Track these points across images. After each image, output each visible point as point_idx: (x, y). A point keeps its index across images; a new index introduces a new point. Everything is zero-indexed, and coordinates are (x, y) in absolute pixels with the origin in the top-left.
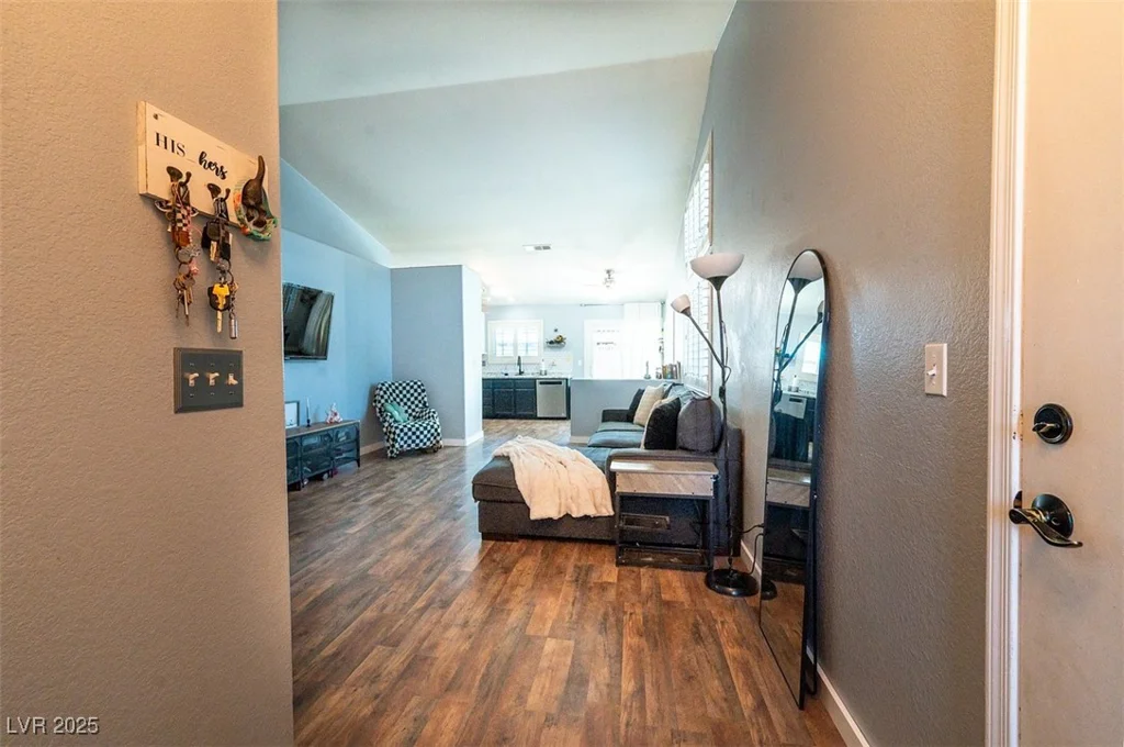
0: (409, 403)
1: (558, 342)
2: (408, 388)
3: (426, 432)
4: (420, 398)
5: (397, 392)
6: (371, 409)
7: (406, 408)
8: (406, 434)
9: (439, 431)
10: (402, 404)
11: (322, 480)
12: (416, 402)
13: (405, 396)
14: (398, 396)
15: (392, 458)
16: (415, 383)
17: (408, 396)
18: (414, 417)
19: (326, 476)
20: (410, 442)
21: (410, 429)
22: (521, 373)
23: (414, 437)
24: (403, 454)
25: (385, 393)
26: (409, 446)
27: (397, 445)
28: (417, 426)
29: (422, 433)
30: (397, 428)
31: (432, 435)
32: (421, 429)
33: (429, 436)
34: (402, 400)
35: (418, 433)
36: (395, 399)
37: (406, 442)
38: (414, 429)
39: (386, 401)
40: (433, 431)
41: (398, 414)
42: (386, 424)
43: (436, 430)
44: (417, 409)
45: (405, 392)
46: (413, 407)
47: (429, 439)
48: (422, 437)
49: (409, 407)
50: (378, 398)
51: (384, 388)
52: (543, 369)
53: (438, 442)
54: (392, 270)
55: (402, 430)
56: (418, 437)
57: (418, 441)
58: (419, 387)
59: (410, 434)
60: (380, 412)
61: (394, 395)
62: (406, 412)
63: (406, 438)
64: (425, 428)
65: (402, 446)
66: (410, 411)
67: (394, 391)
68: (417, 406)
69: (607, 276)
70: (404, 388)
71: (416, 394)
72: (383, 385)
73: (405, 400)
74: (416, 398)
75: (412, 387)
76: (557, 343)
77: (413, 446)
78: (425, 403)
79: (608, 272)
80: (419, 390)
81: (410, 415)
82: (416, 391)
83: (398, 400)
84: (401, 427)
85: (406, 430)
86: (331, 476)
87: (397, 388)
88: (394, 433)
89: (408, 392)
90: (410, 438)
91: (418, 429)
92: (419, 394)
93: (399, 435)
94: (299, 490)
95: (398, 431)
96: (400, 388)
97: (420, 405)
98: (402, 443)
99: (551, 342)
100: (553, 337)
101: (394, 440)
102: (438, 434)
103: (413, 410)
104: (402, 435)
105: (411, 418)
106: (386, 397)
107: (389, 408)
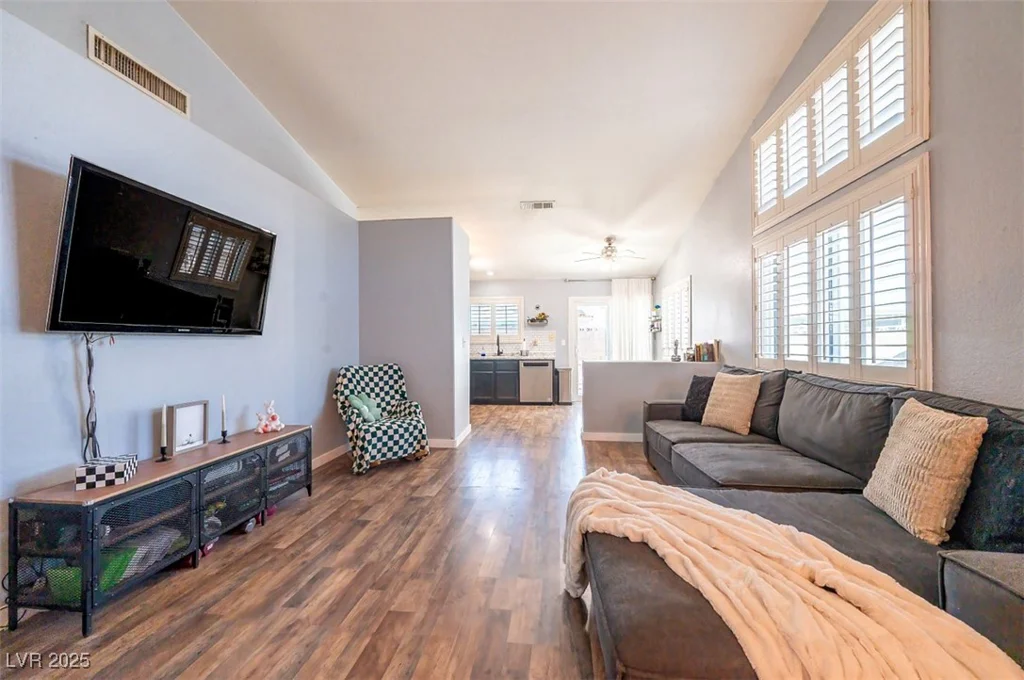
0: (382, 394)
1: (542, 320)
2: (381, 374)
3: (407, 435)
4: (396, 387)
5: (367, 379)
6: (331, 403)
7: (378, 400)
8: (380, 439)
9: (424, 432)
10: (373, 395)
11: (244, 533)
12: (392, 392)
13: (377, 385)
14: (367, 385)
15: (359, 474)
16: (391, 367)
17: (381, 384)
18: (389, 412)
19: (251, 525)
20: (385, 450)
21: (385, 433)
22: (499, 353)
23: (391, 443)
24: (374, 468)
25: (350, 381)
26: (384, 455)
27: (367, 457)
28: (395, 427)
29: (402, 436)
30: (367, 431)
31: (415, 438)
32: (401, 431)
33: (411, 440)
34: (372, 390)
35: (396, 437)
36: (363, 389)
37: (379, 451)
38: (391, 432)
39: (352, 392)
40: (416, 433)
41: (368, 408)
42: (352, 426)
43: (421, 431)
44: (393, 402)
45: (376, 379)
46: (388, 398)
47: (411, 445)
48: (402, 442)
49: (383, 400)
50: (341, 388)
51: (349, 375)
52: (524, 349)
53: (423, 447)
54: (360, 223)
55: (374, 435)
56: (396, 443)
57: (396, 448)
58: (396, 372)
59: (385, 439)
60: (343, 407)
61: (363, 384)
62: (379, 406)
63: (379, 445)
64: (406, 430)
65: (373, 457)
66: (383, 405)
67: (362, 378)
68: (393, 398)
69: (607, 245)
70: (376, 374)
71: (391, 382)
72: (347, 370)
73: (377, 390)
74: (391, 387)
75: (386, 373)
76: (540, 321)
77: (390, 455)
78: (403, 392)
79: (609, 240)
80: (396, 377)
81: (384, 409)
82: (391, 377)
83: (368, 390)
84: (372, 430)
85: (379, 434)
86: (261, 522)
87: (366, 374)
88: (364, 439)
89: (381, 379)
90: (385, 444)
91: (396, 432)
92: (396, 382)
93: (369, 442)
94: (194, 566)
95: (368, 437)
96: (371, 374)
97: (397, 397)
98: (374, 452)
99: (532, 321)
100: (535, 314)
101: (362, 448)
102: (424, 437)
103: (388, 403)
104: (374, 440)
105: (385, 414)
106: (351, 386)
107: (355, 401)
